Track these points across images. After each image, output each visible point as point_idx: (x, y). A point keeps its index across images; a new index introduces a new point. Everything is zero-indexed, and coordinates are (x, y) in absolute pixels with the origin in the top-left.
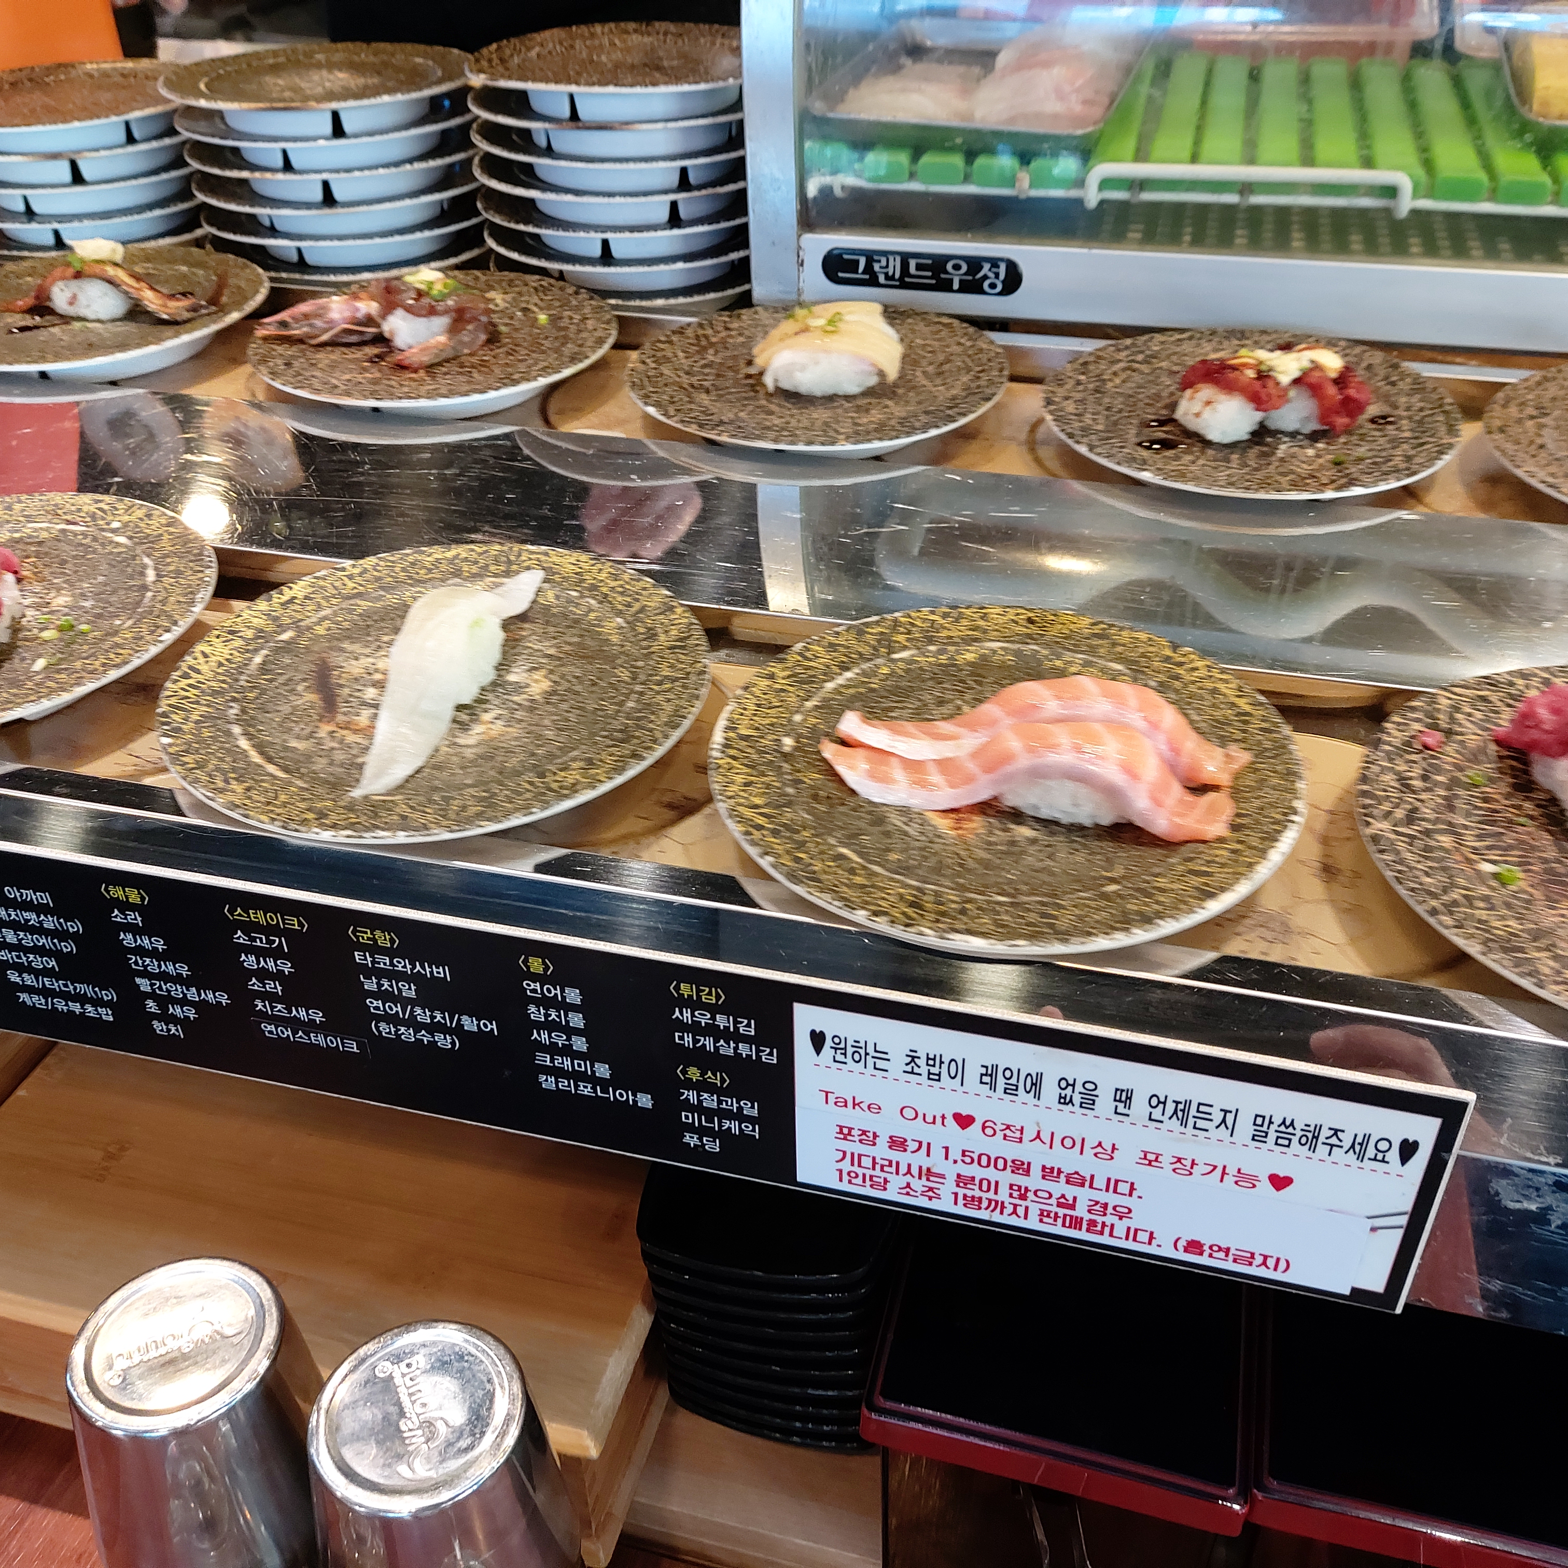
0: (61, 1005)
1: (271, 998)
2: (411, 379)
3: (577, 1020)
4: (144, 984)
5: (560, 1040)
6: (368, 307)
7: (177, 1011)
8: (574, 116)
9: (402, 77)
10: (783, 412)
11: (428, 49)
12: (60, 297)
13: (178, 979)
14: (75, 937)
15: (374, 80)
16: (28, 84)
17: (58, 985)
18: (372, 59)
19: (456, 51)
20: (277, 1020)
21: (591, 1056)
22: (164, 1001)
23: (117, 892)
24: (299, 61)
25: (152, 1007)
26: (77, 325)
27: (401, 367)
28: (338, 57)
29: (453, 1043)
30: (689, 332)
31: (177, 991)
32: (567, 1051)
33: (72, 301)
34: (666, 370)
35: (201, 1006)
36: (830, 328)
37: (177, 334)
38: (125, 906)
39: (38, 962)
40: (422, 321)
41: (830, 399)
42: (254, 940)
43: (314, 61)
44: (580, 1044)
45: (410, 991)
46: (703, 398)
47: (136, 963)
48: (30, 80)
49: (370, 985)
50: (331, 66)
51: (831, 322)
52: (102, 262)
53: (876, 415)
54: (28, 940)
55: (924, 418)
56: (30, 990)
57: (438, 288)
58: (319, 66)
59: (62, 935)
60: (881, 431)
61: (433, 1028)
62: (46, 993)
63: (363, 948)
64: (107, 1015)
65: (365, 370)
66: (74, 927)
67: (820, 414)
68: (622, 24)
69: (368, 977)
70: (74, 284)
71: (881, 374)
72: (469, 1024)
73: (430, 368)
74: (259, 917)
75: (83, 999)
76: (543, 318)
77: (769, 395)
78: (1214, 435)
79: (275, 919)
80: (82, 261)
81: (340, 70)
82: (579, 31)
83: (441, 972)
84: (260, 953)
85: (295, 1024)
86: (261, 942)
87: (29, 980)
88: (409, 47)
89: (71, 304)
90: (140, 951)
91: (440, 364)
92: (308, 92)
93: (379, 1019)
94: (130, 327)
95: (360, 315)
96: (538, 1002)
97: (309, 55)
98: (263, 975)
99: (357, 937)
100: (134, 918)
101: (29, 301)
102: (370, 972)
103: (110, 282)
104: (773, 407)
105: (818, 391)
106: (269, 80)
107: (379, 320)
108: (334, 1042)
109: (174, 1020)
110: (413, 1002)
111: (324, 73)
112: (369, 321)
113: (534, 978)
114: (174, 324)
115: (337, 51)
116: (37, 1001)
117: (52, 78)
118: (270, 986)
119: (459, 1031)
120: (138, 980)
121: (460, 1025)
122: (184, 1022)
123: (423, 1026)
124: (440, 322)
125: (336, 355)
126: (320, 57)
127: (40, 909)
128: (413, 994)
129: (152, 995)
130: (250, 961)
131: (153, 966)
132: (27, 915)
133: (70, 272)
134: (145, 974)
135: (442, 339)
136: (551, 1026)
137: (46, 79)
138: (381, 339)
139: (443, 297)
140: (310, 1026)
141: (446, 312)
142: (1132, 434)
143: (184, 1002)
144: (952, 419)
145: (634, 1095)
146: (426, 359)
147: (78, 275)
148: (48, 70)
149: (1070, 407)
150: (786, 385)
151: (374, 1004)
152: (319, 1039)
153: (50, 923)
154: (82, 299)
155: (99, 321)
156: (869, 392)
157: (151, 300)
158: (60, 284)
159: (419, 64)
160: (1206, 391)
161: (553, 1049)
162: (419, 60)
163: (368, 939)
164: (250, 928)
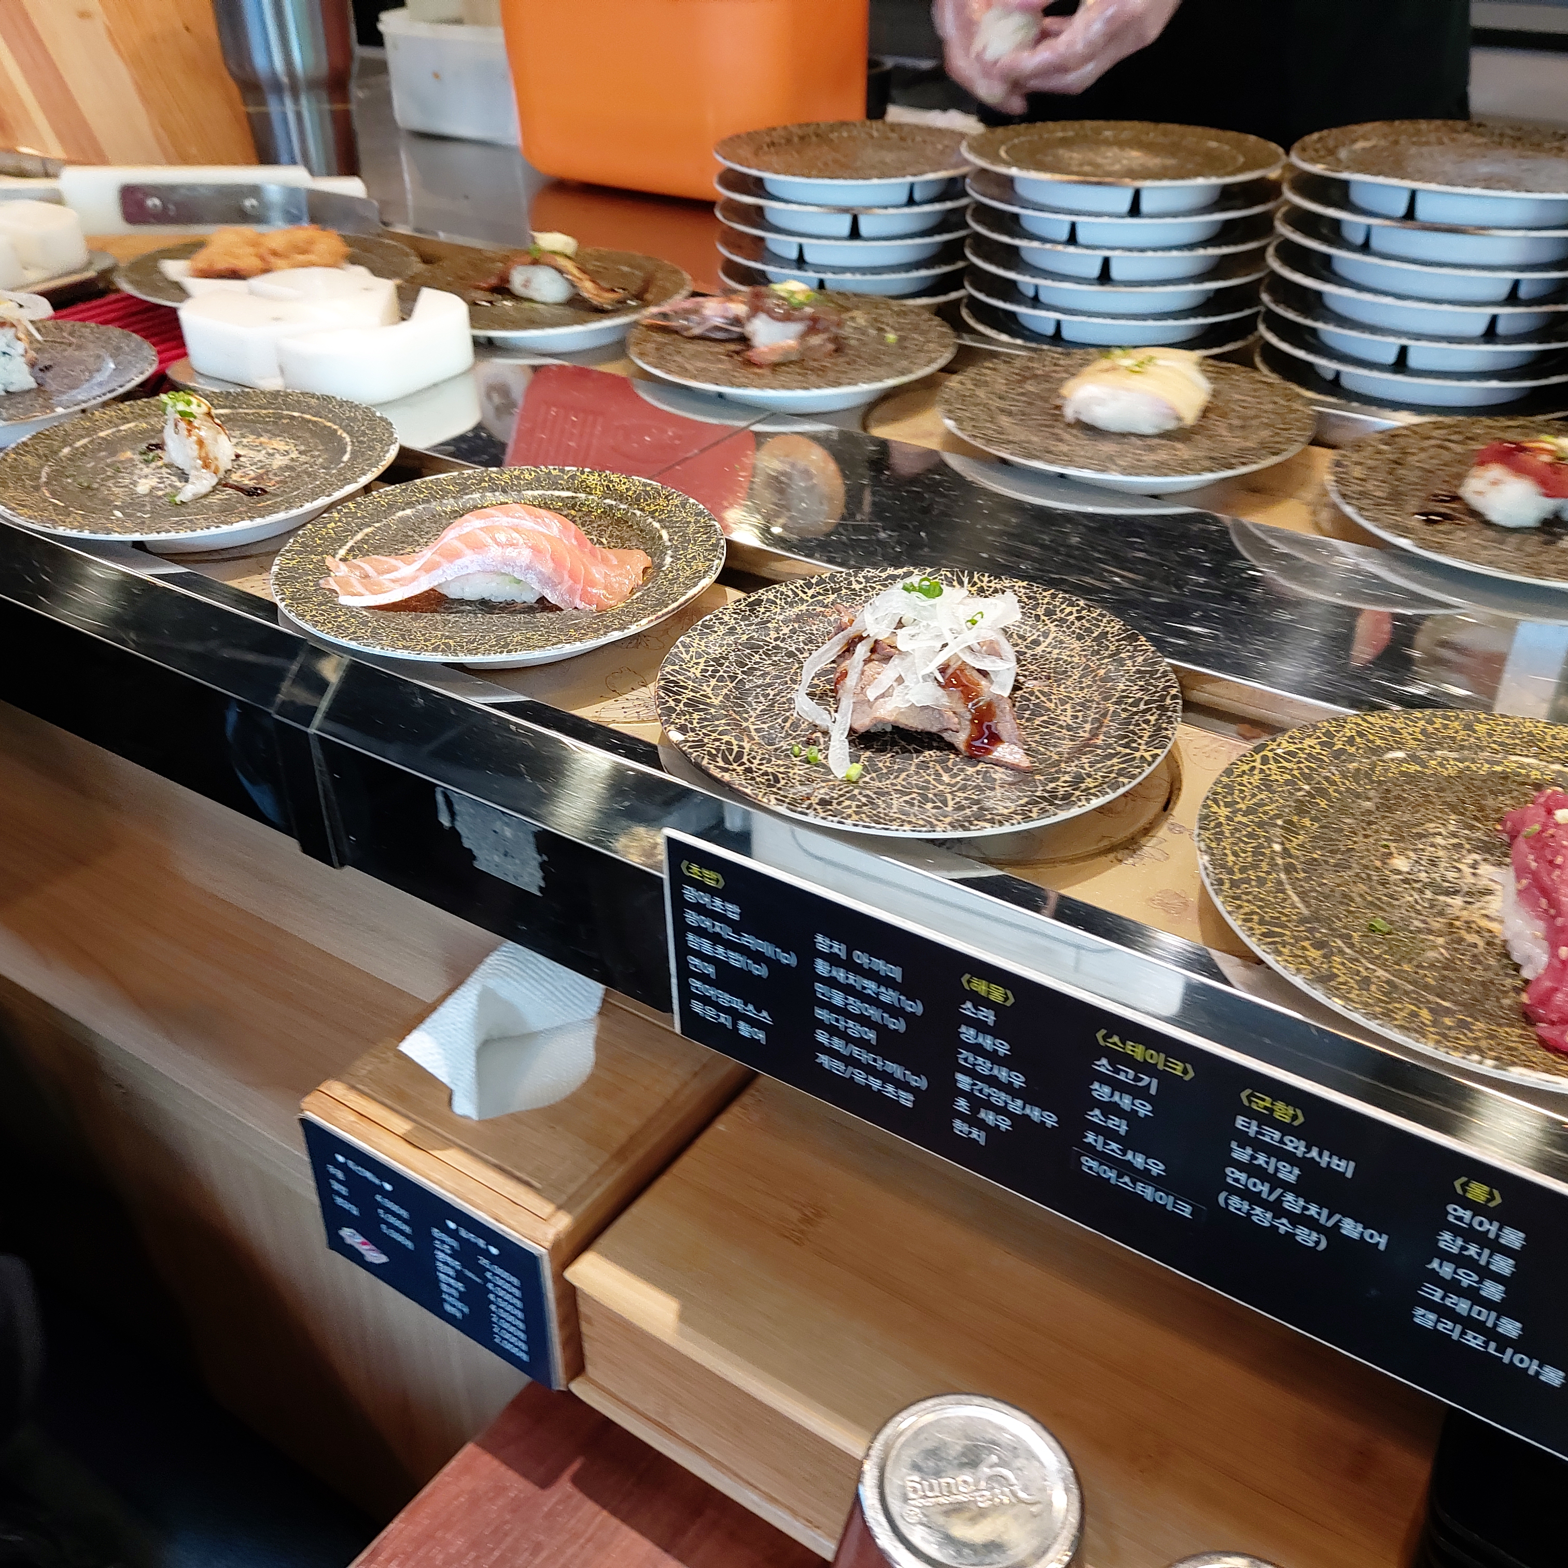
0: (860, 1077)
1: (1110, 1134)
2: (755, 374)
3: (1503, 1265)
4: (964, 1082)
5: (1467, 1279)
6: (739, 309)
7: (989, 1117)
8: (1410, 214)
9: (1198, 159)
10: (1073, 442)
11: (1221, 133)
12: (518, 278)
13: (1007, 1088)
14: (910, 1018)
15: (1170, 162)
16: (814, 139)
17: (866, 1057)
18: (1161, 139)
19: (1252, 138)
20: (1104, 1158)
21: (1501, 1309)
22: (977, 1103)
23: (981, 986)
24: (1086, 136)
25: (962, 1104)
26: (526, 305)
27: (749, 363)
28: (1125, 135)
29: (1317, 1243)
30: (1018, 363)
31: (999, 1098)
32: (1473, 1295)
33: (527, 283)
34: (981, 393)
35: (1020, 1121)
36: (1137, 369)
37: (600, 319)
38: (980, 1001)
39: (855, 1029)
40: (779, 325)
41: (1124, 435)
42: (1118, 1071)
43: (1101, 137)
44: (1493, 1291)
45: (1289, 1174)
46: (1004, 420)
47: (966, 1060)
48: (817, 135)
49: (1241, 1155)
50: (1121, 144)
51: (1141, 364)
52: (555, 253)
53: (1162, 455)
54: (855, 1006)
55: (1207, 463)
56: (834, 1054)
57: (801, 298)
58: (1108, 143)
59: (894, 1011)
60: (1160, 469)
61: (1297, 1220)
62: (850, 1061)
63: (1251, 1114)
64: (906, 1099)
65: (720, 361)
66: (916, 1008)
67: (1107, 447)
68: (1450, 123)
69: (1242, 1146)
70: (532, 269)
71: (1179, 419)
72: (1350, 1228)
73: (775, 366)
74: (1138, 1052)
75: (887, 1078)
76: (891, 337)
77: (1069, 425)
78: (1495, 516)
79: (1158, 1059)
80: (540, 250)
81: (1132, 148)
82: (1403, 127)
83: (1345, 1167)
84: (1118, 1086)
85: (1125, 1168)
86: (1126, 1075)
87: (837, 1044)
88: (1199, 130)
89: (525, 286)
90: (978, 1050)
91: (784, 364)
92: (1108, 168)
93: (1233, 1191)
94: (568, 311)
95: (730, 314)
96: (1456, 1231)
97: (1098, 132)
98: (1110, 1109)
99: (1250, 1101)
100: (988, 1016)
101: (493, 281)
102: (1244, 1140)
103: (560, 271)
104: (1066, 436)
105: (1114, 427)
106: (1063, 153)
107: (744, 321)
108: (1167, 1201)
109: (982, 1125)
110: (1287, 1187)
111: (1116, 150)
112: (737, 321)
113: (1467, 1204)
114: (600, 312)
115: (1125, 129)
116: (837, 1067)
117: (836, 134)
118: (1114, 1122)
119: (1333, 1233)
120: (959, 1076)
121: (1337, 1226)
122: (992, 1131)
123: (1289, 1215)
124: (796, 328)
125: (700, 347)
126: (1108, 133)
127: (885, 981)
128: (1292, 1179)
129: (969, 1096)
130: (1102, 1092)
131: (984, 1066)
132: (867, 983)
133: (529, 259)
134: (972, 1073)
135: (792, 342)
136: (1461, 1261)
137: (831, 136)
138: (744, 340)
139: (801, 305)
140: (1144, 1175)
141: (801, 319)
142: (1413, 504)
143: (1002, 1111)
144: (1231, 467)
145: (1540, 1366)
146: (775, 358)
147: (535, 262)
148: (832, 128)
149: (1358, 472)
150: (1085, 418)
151: (1233, 1175)
152: (1149, 1193)
153: (888, 996)
154: (535, 284)
155: (543, 303)
156: (1166, 435)
157: (588, 289)
158: (520, 268)
159: (1213, 149)
160: (1496, 471)
161: (1452, 1287)
162: (1213, 144)
163: (1266, 1108)
164: (1117, 1059)
